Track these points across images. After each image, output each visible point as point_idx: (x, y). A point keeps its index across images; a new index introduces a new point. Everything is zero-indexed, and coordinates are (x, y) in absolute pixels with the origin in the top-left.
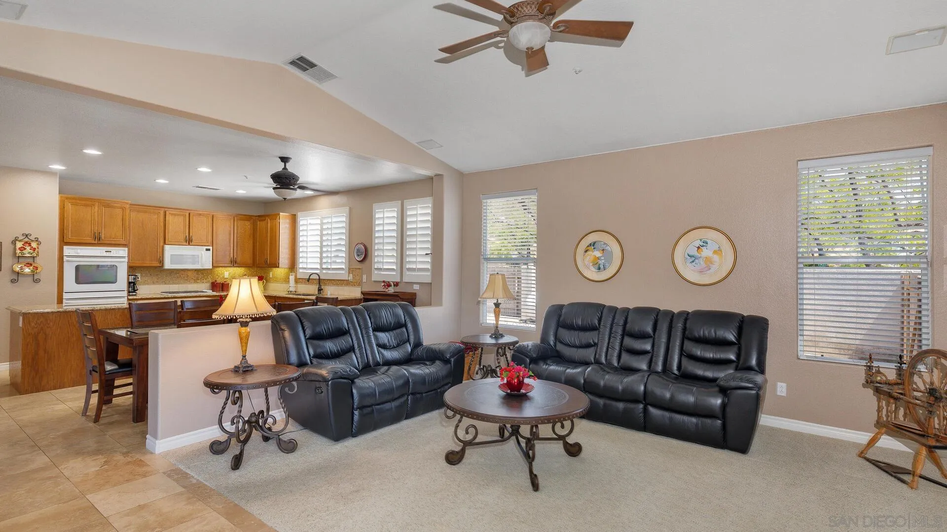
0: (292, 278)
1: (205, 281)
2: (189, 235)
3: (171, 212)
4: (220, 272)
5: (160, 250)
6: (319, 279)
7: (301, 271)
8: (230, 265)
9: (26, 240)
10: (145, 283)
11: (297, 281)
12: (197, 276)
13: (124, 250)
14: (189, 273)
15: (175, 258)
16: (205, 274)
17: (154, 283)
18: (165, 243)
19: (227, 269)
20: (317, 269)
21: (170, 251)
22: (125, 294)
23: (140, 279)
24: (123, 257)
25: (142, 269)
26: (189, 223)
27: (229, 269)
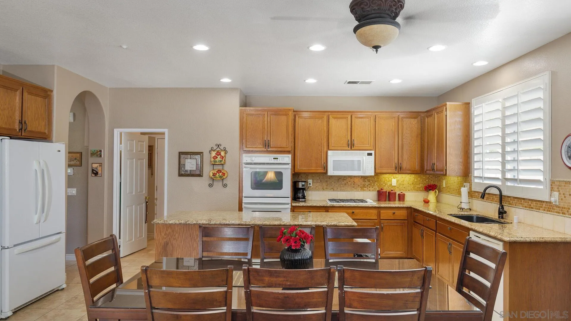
0: (464, 191)
1: (371, 189)
2: (351, 138)
3: (335, 116)
4: (387, 179)
5: (324, 156)
6: (501, 196)
7: (476, 180)
8: (394, 171)
9: (218, 149)
10: (316, 189)
11: (471, 194)
12: (363, 183)
13: (289, 157)
14: (356, 180)
15: (338, 165)
16: (371, 182)
17: (323, 189)
18: (328, 149)
19: (395, 175)
20: (497, 179)
21: (333, 157)
22: (289, 200)
23: (311, 185)
24: (288, 164)
25: (313, 175)
26: (351, 126)
27: (397, 175)
